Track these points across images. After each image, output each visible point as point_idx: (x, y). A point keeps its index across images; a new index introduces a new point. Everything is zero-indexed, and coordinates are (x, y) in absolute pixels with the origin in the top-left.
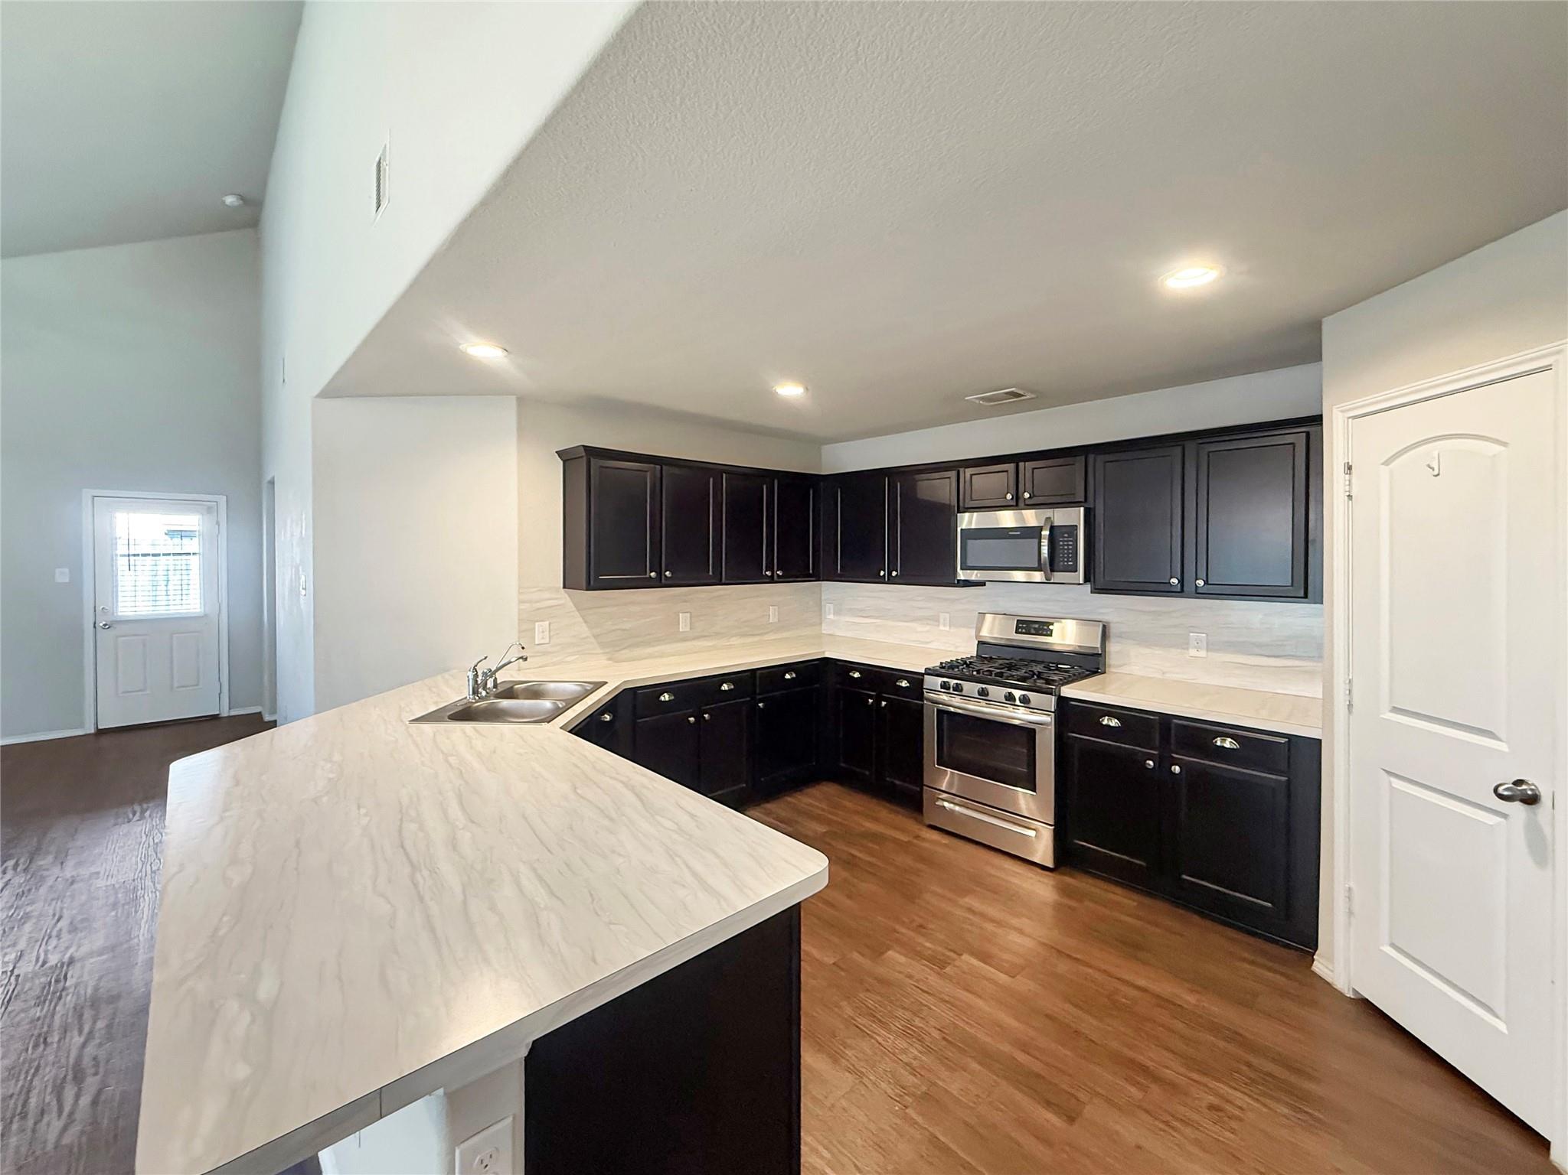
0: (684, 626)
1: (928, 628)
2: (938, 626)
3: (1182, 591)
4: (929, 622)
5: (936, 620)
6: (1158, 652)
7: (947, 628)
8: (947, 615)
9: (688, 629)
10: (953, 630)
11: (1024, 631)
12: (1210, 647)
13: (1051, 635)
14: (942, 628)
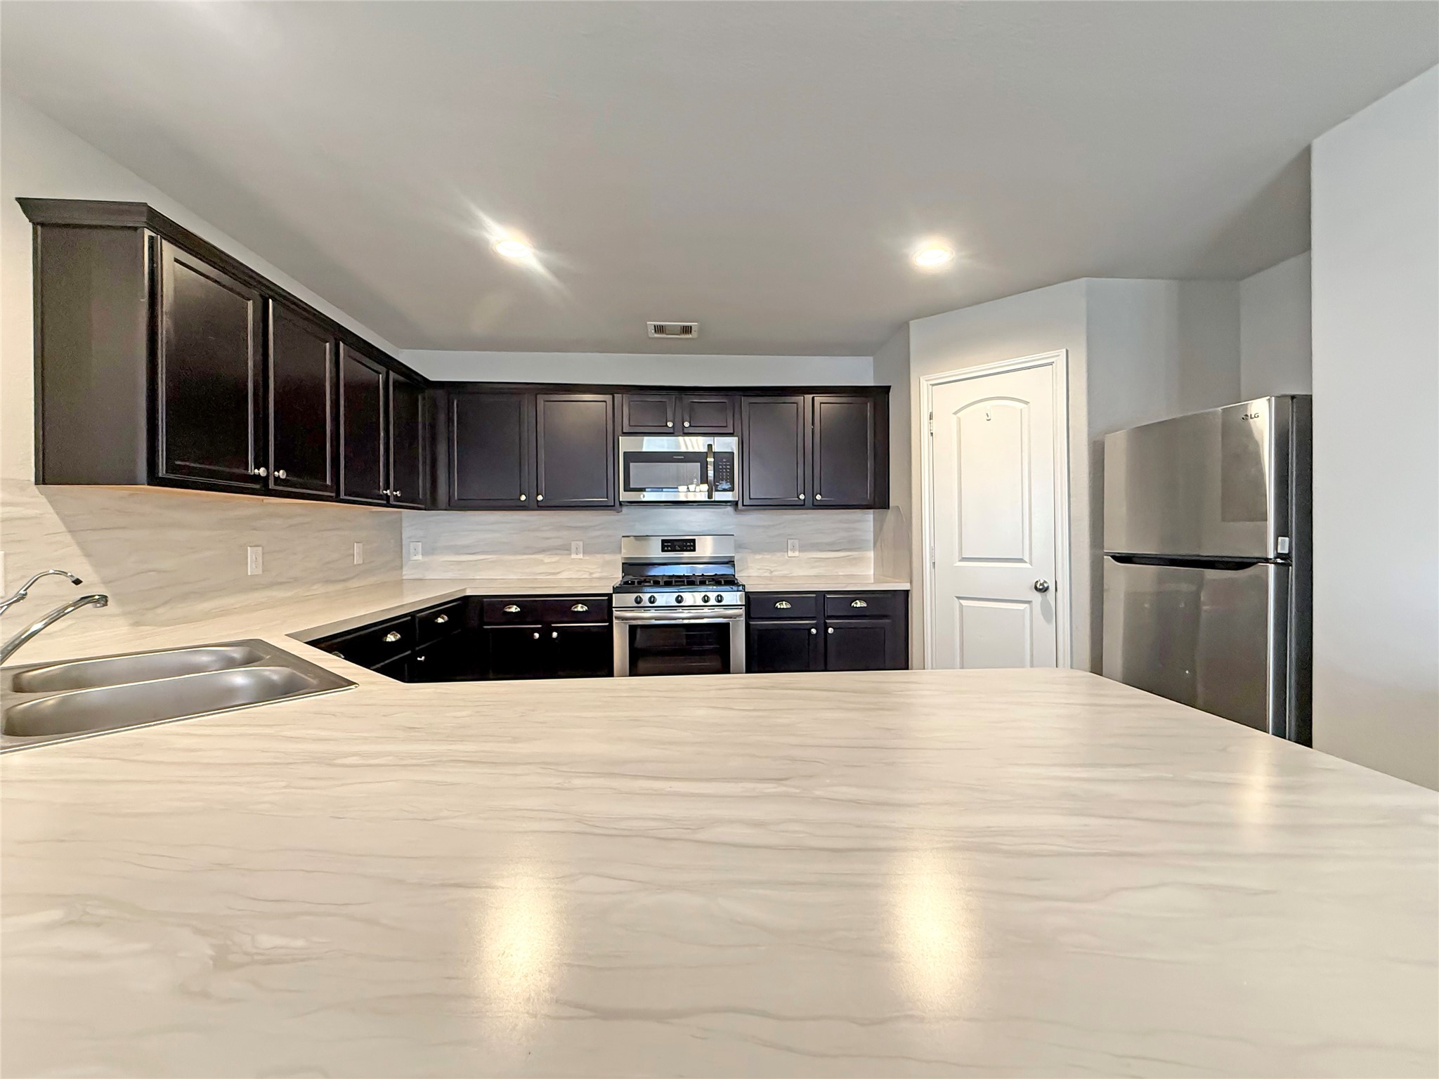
0: (253, 567)
1: (556, 559)
2: (570, 554)
3: (804, 505)
4: (558, 552)
5: (566, 549)
6: (768, 556)
7: (581, 556)
8: (581, 543)
9: (259, 571)
10: (587, 558)
11: (669, 548)
12: (803, 548)
13: (694, 550)
14: (574, 556)
